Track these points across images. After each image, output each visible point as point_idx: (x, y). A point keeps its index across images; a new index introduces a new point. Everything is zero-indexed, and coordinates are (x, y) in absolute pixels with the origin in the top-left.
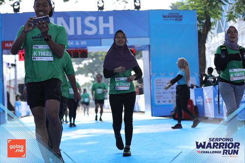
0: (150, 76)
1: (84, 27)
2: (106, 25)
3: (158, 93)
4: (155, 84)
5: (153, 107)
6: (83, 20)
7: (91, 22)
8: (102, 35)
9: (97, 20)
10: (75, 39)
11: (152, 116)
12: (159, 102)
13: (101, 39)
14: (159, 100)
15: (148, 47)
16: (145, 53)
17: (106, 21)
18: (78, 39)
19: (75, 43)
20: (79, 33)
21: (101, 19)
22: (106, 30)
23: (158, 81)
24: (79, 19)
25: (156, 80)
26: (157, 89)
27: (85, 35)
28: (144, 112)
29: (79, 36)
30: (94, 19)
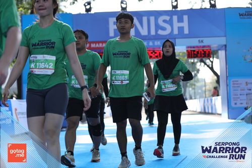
0: (227, 77)
1: (158, 27)
2: (181, 25)
3: (235, 95)
4: (232, 85)
5: (230, 110)
6: (156, 20)
7: (164, 21)
8: (176, 35)
9: (171, 20)
10: (149, 39)
11: (229, 118)
12: (236, 104)
13: (175, 39)
14: (235, 102)
15: (224, 47)
16: (222, 53)
17: (180, 20)
18: (152, 39)
19: (148, 43)
20: (153, 33)
21: (175, 18)
22: (181, 29)
23: (235, 82)
24: (152, 19)
25: (233, 81)
26: (234, 90)
27: (159, 35)
28: (220, 114)
29: (153, 36)
30: (167, 18)
